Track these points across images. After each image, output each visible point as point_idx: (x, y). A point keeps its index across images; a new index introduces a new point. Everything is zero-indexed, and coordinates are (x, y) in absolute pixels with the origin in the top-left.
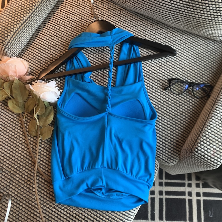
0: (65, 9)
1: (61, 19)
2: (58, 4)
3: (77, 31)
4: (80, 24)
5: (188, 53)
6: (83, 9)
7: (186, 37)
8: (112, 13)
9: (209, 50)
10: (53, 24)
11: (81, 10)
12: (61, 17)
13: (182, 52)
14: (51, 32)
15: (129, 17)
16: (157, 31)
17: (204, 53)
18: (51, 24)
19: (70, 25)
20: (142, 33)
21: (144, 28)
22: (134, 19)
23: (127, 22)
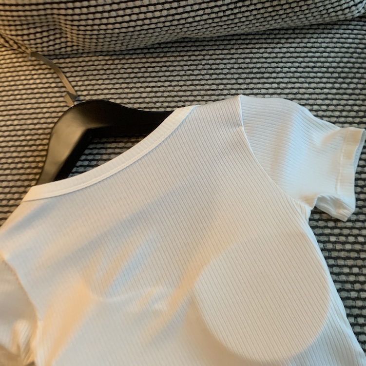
3: (26, 168)
4: (26, 148)
5: (312, 80)
6: (18, 112)
7: (285, 50)
8: (89, 88)
9: (351, 50)
11: (14, 117)
13: (298, 85)
15: (132, 75)
16: (212, 71)
17: (345, 60)
20: (181, 94)
21: (178, 81)
22: (147, 75)
23: (133, 87)
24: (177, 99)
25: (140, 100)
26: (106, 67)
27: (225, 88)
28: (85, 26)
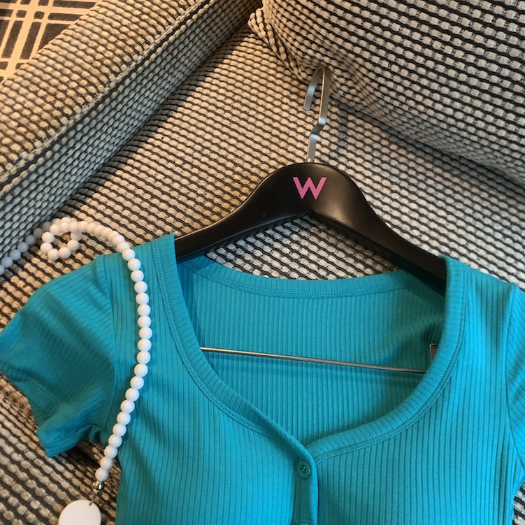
0: (178, 133)
1: (161, 168)
2: (158, 117)
3: (214, 213)
4: (227, 189)
6: (241, 138)
8: (341, 159)
10: (131, 183)
11: (233, 141)
12: (163, 161)
14: (118, 208)
15: (404, 176)
18: (124, 183)
19: (191, 190)
20: (452, 236)
21: (458, 218)
22: (422, 186)
23: (396, 192)
24: (445, 240)
25: (396, 213)
26: (376, 146)
27: (514, 264)
28: (390, 89)
